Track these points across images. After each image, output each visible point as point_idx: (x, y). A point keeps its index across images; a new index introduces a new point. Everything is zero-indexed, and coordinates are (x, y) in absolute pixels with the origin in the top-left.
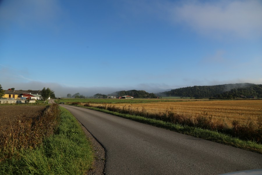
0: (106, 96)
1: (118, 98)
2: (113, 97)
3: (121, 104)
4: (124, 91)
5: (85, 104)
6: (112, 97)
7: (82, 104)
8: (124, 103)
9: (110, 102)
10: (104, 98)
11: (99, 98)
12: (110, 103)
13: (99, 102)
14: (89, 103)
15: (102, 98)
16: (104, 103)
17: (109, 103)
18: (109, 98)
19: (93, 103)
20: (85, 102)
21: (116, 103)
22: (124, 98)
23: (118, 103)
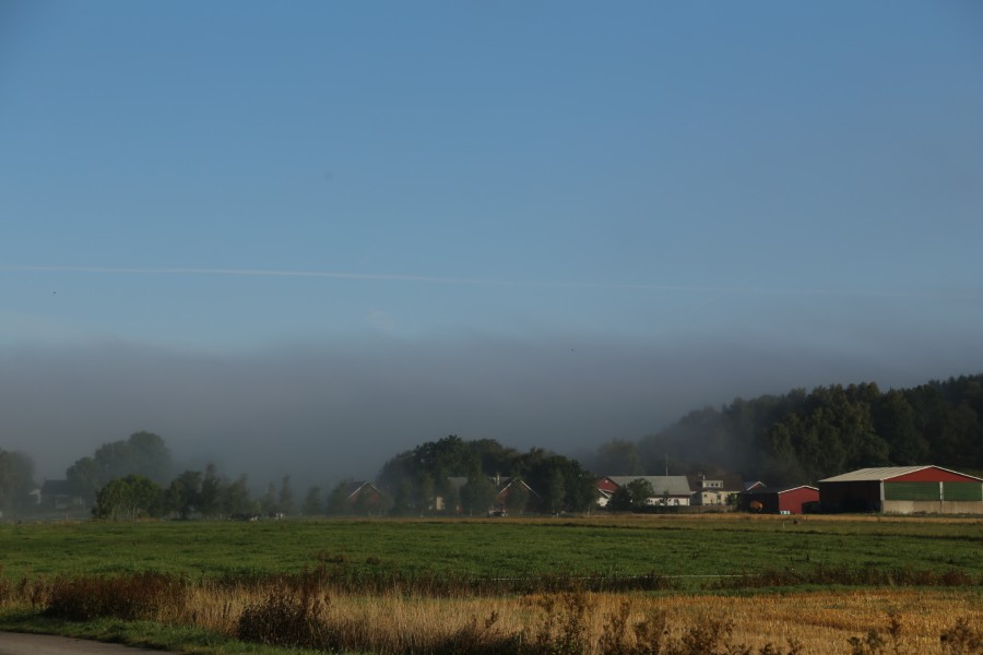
0: (568, 467)
1: (772, 506)
2: (679, 483)
3: (817, 603)
4: (864, 393)
5: (258, 600)
6: (671, 487)
7: (198, 600)
8: (867, 578)
9: (633, 571)
10: (541, 503)
11: (470, 500)
12: (648, 584)
13: (474, 570)
14: (309, 583)
15: (510, 502)
16: (551, 585)
17: (620, 585)
18: (621, 502)
19: (378, 581)
20: (249, 580)
21: (739, 586)
22: (864, 498)
23: (775, 582)
